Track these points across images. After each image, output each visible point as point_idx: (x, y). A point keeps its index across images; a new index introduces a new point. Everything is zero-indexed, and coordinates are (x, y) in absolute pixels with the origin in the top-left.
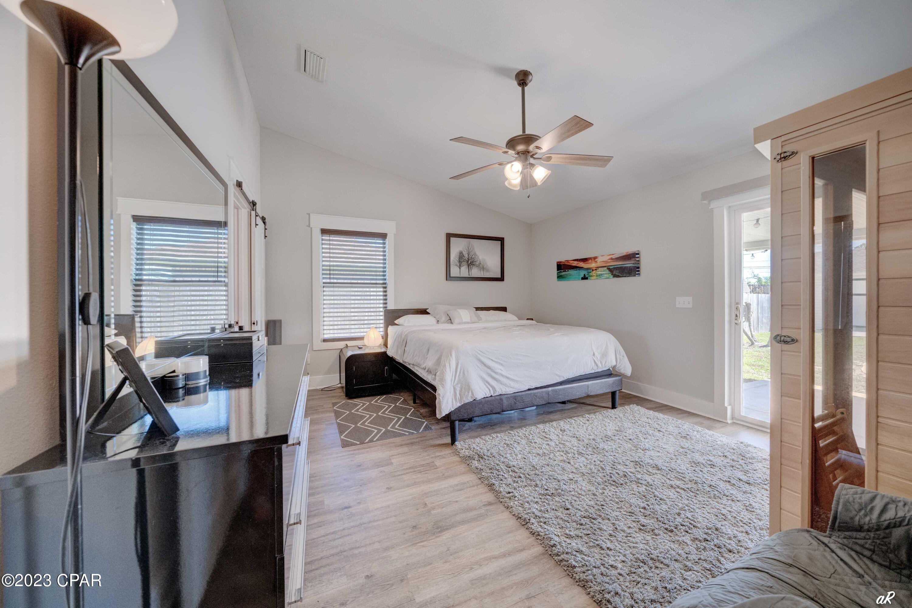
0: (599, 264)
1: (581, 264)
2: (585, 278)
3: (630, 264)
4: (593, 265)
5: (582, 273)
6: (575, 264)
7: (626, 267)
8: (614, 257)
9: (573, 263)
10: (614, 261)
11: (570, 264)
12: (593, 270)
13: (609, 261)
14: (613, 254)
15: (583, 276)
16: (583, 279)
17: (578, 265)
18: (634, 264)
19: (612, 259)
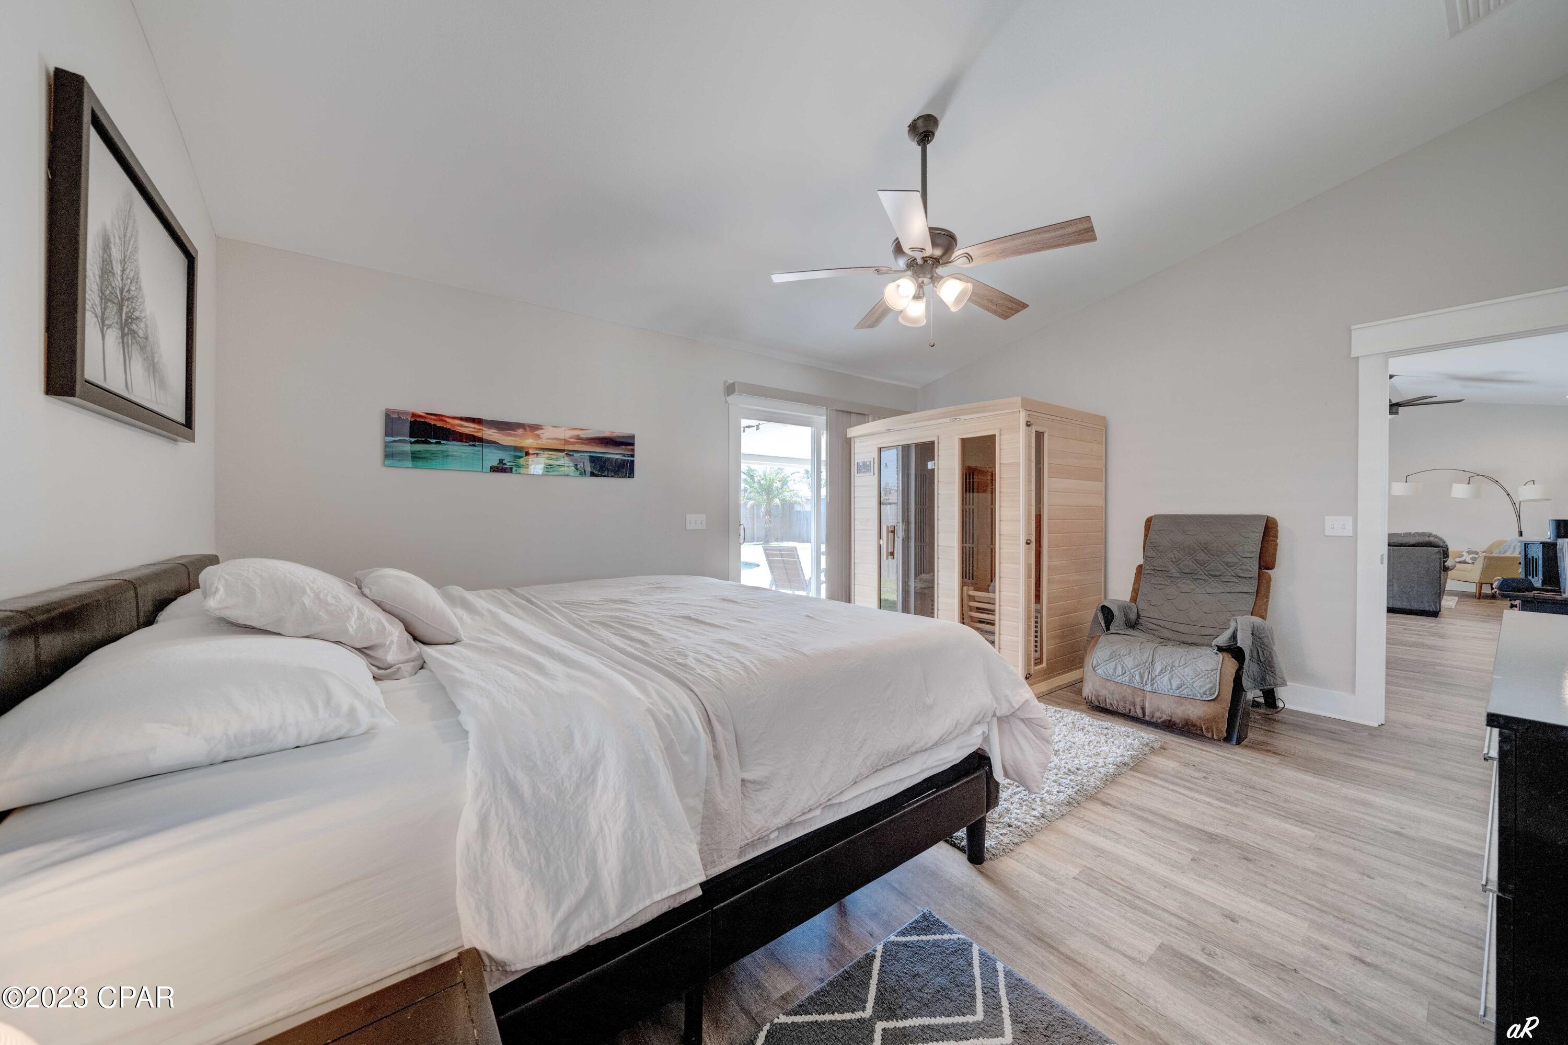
0: (544, 442)
1: (489, 434)
2: (500, 468)
3: (616, 454)
4: (529, 442)
5: (493, 457)
6: (469, 429)
7: (608, 459)
8: (583, 434)
9: (462, 426)
10: (583, 443)
11: (448, 427)
12: (527, 454)
13: (572, 440)
14: (582, 429)
15: (495, 463)
16: (494, 469)
17: (479, 435)
18: (624, 455)
19: (578, 438)
